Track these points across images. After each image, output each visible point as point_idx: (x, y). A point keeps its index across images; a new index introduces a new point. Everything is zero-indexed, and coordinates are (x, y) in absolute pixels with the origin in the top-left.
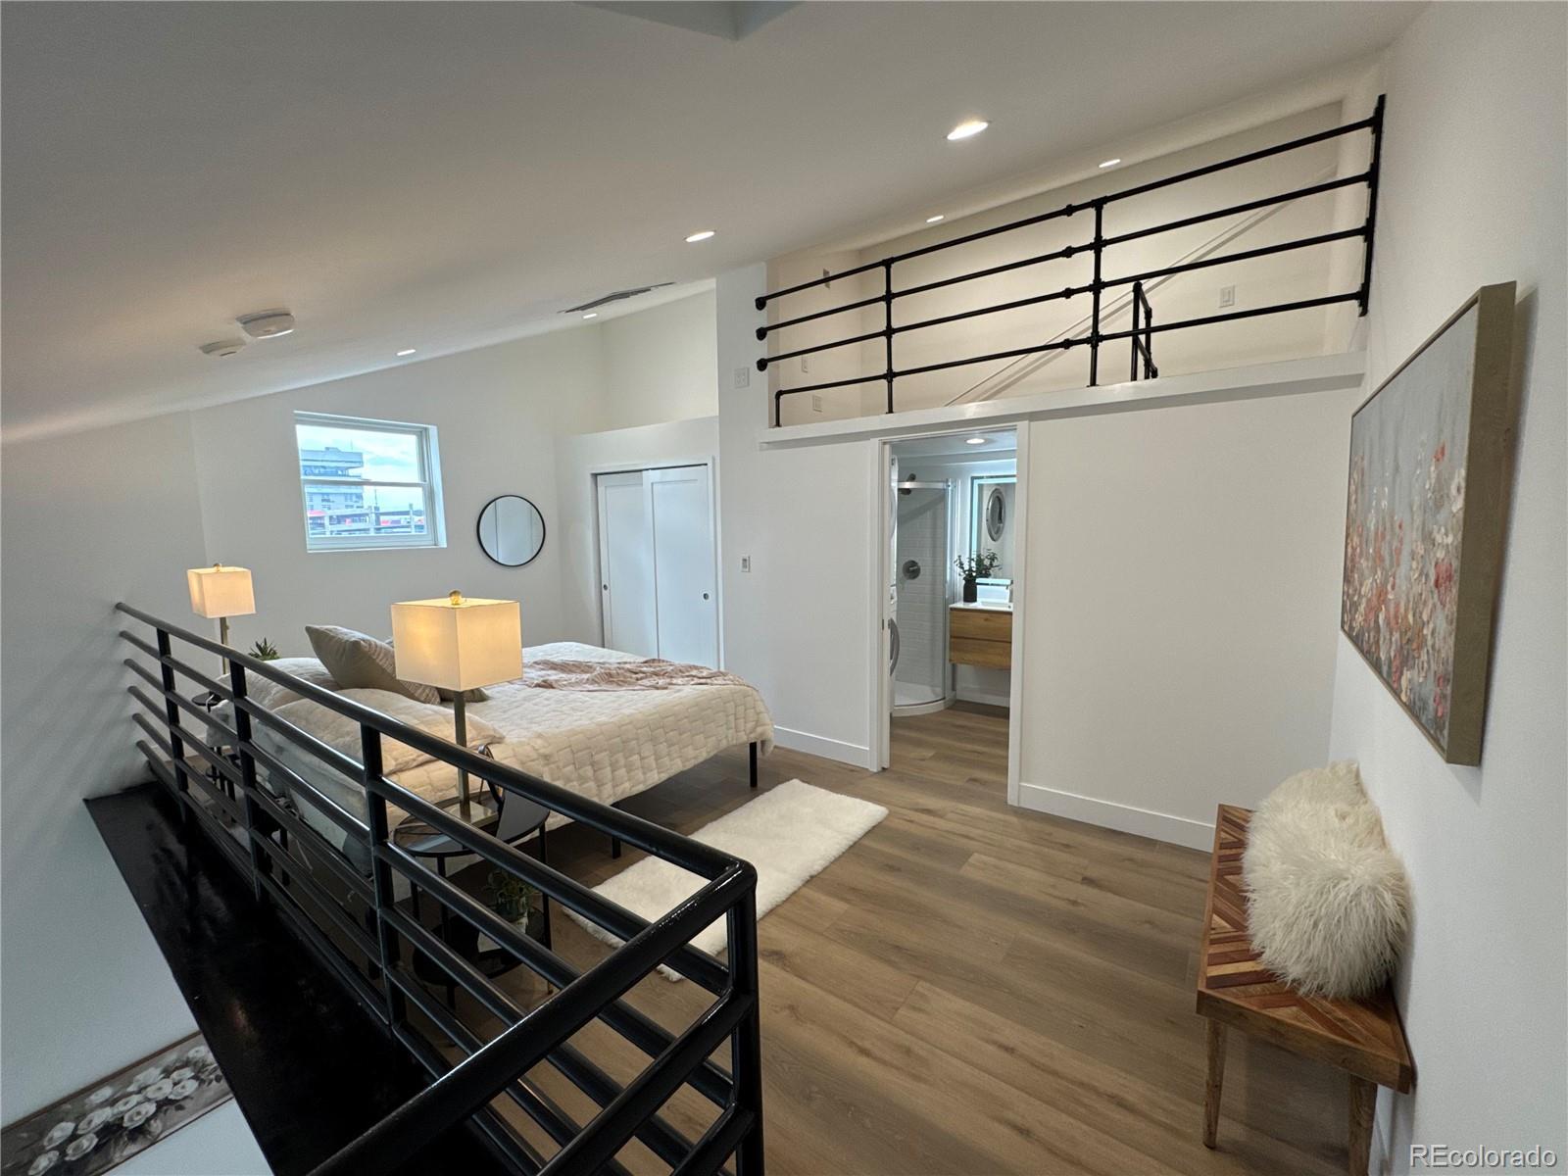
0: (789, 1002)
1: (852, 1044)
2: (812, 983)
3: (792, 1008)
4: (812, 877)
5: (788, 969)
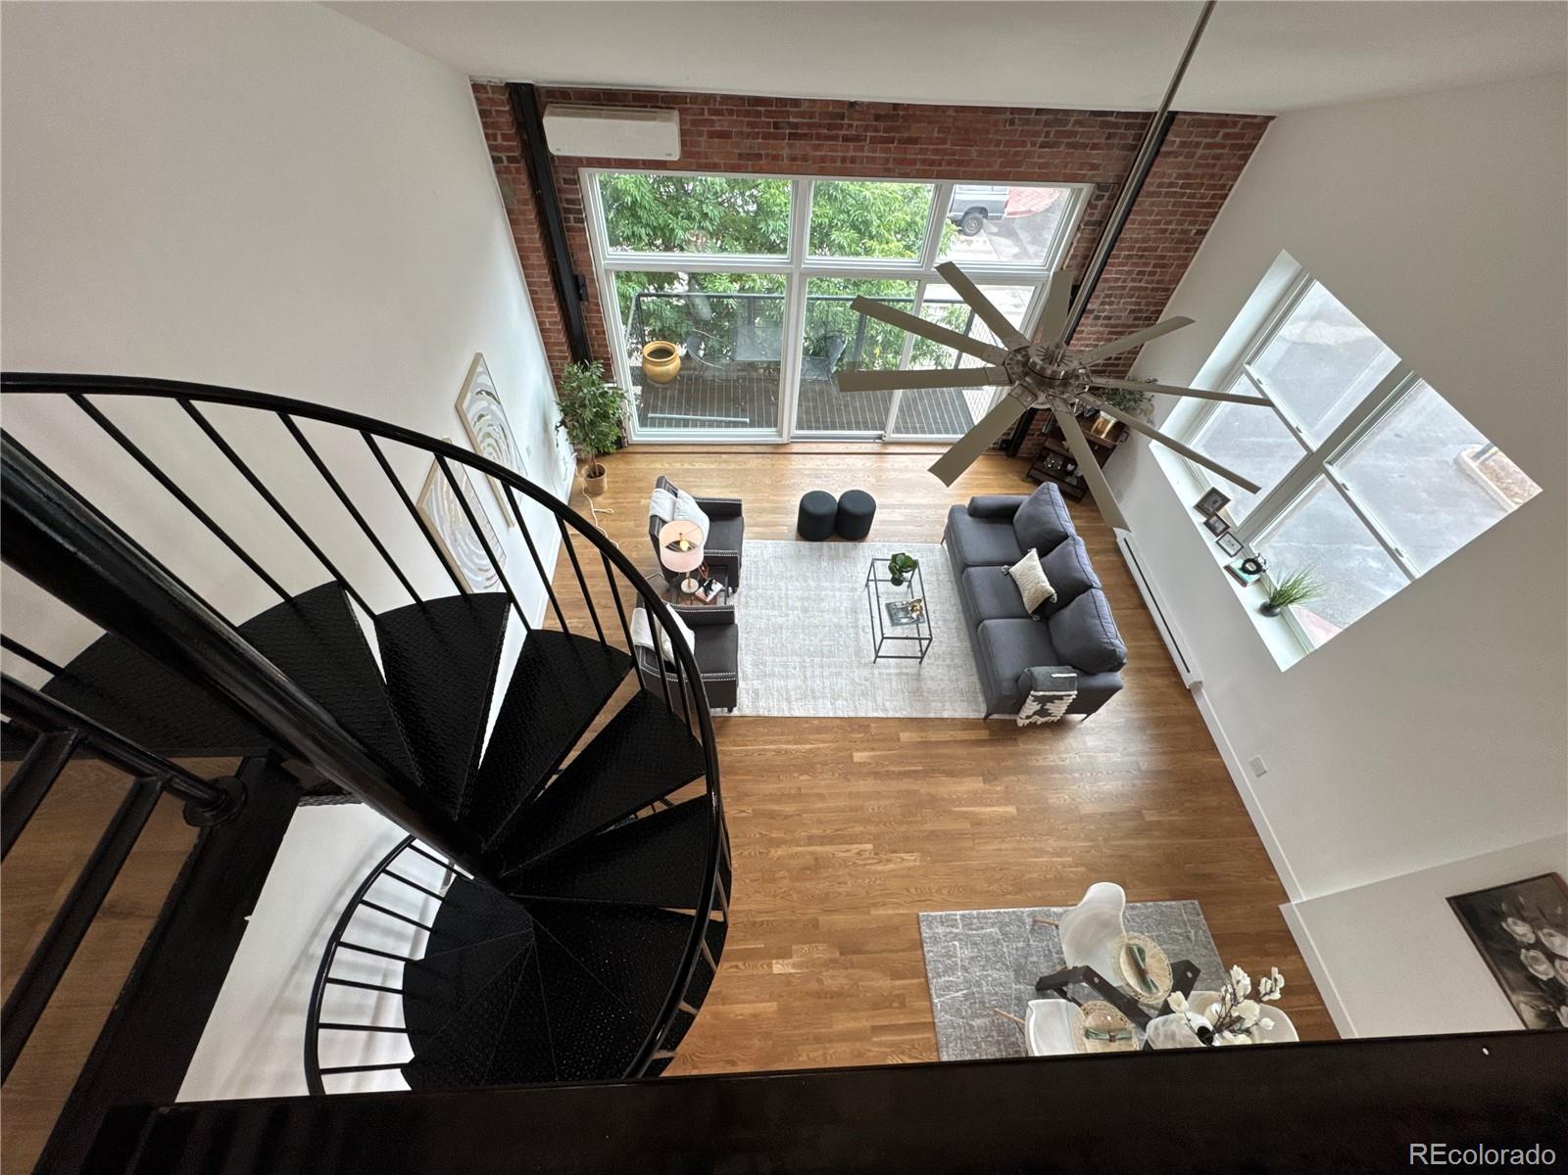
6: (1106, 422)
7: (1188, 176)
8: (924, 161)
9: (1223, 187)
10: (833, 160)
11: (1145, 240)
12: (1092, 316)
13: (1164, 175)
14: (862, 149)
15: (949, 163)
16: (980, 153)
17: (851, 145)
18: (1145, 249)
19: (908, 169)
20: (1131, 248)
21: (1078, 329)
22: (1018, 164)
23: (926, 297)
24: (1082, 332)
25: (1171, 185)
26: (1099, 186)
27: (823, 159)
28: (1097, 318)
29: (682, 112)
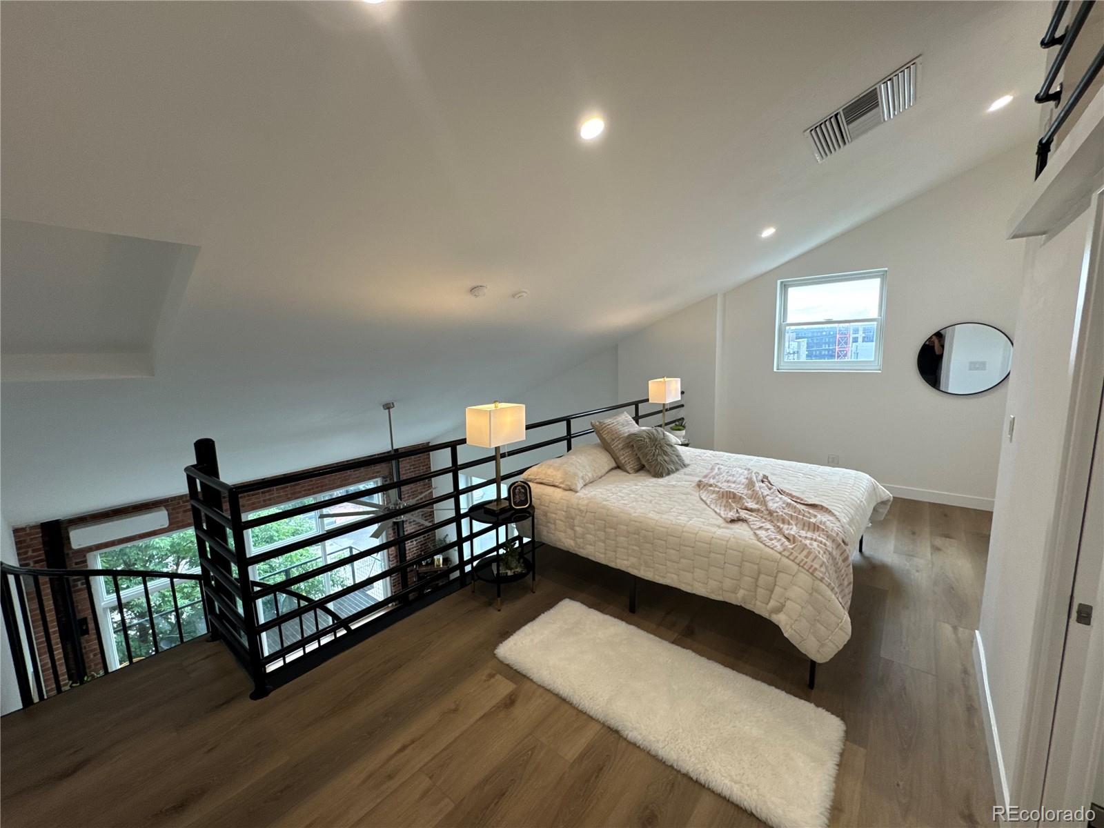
0: (461, 709)
1: (413, 742)
2: (475, 723)
3: (455, 710)
4: (617, 732)
5: (494, 709)
6: (439, 560)
7: (413, 465)
8: (305, 490)
9: (427, 465)
10: (259, 502)
11: (411, 489)
12: (408, 523)
13: (405, 467)
14: (273, 494)
15: (317, 487)
16: (330, 481)
17: (267, 494)
18: (414, 491)
19: (298, 495)
20: (408, 493)
21: (405, 530)
22: (348, 479)
23: (328, 553)
24: (407, 531)
25: (409, 469)
26: (384, 478)
27: (253, 503)
28: (410, 523)
29: (165, 507)
